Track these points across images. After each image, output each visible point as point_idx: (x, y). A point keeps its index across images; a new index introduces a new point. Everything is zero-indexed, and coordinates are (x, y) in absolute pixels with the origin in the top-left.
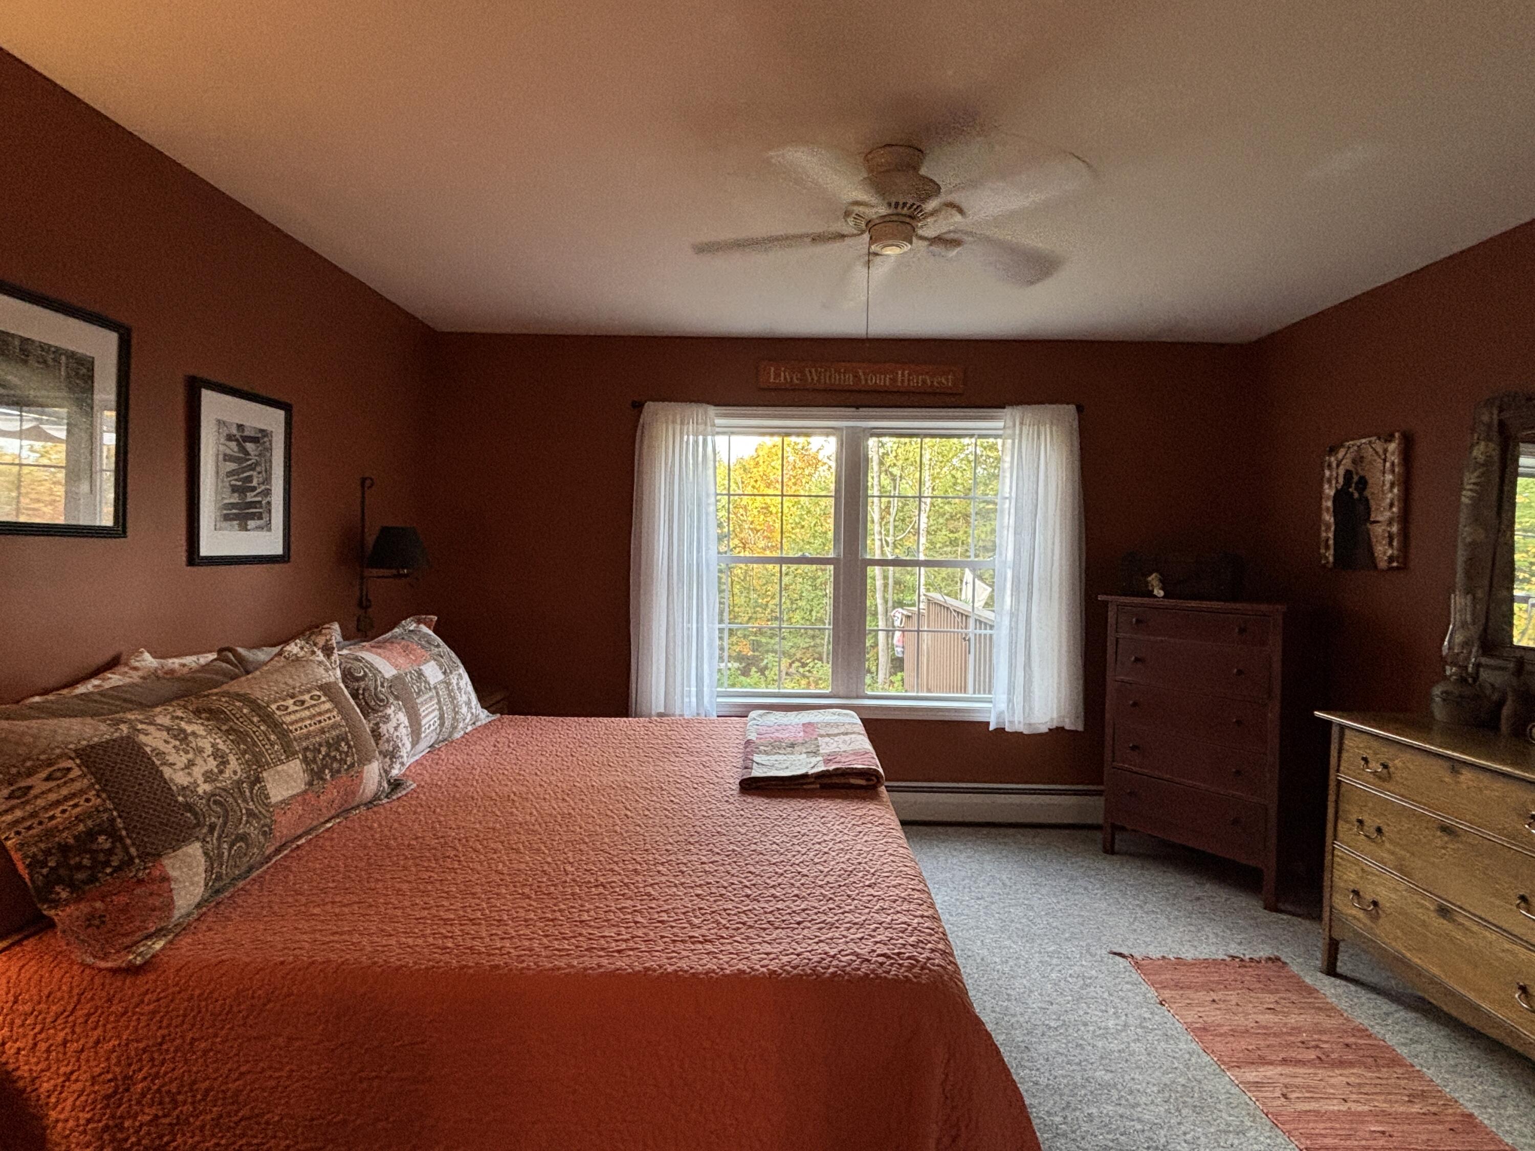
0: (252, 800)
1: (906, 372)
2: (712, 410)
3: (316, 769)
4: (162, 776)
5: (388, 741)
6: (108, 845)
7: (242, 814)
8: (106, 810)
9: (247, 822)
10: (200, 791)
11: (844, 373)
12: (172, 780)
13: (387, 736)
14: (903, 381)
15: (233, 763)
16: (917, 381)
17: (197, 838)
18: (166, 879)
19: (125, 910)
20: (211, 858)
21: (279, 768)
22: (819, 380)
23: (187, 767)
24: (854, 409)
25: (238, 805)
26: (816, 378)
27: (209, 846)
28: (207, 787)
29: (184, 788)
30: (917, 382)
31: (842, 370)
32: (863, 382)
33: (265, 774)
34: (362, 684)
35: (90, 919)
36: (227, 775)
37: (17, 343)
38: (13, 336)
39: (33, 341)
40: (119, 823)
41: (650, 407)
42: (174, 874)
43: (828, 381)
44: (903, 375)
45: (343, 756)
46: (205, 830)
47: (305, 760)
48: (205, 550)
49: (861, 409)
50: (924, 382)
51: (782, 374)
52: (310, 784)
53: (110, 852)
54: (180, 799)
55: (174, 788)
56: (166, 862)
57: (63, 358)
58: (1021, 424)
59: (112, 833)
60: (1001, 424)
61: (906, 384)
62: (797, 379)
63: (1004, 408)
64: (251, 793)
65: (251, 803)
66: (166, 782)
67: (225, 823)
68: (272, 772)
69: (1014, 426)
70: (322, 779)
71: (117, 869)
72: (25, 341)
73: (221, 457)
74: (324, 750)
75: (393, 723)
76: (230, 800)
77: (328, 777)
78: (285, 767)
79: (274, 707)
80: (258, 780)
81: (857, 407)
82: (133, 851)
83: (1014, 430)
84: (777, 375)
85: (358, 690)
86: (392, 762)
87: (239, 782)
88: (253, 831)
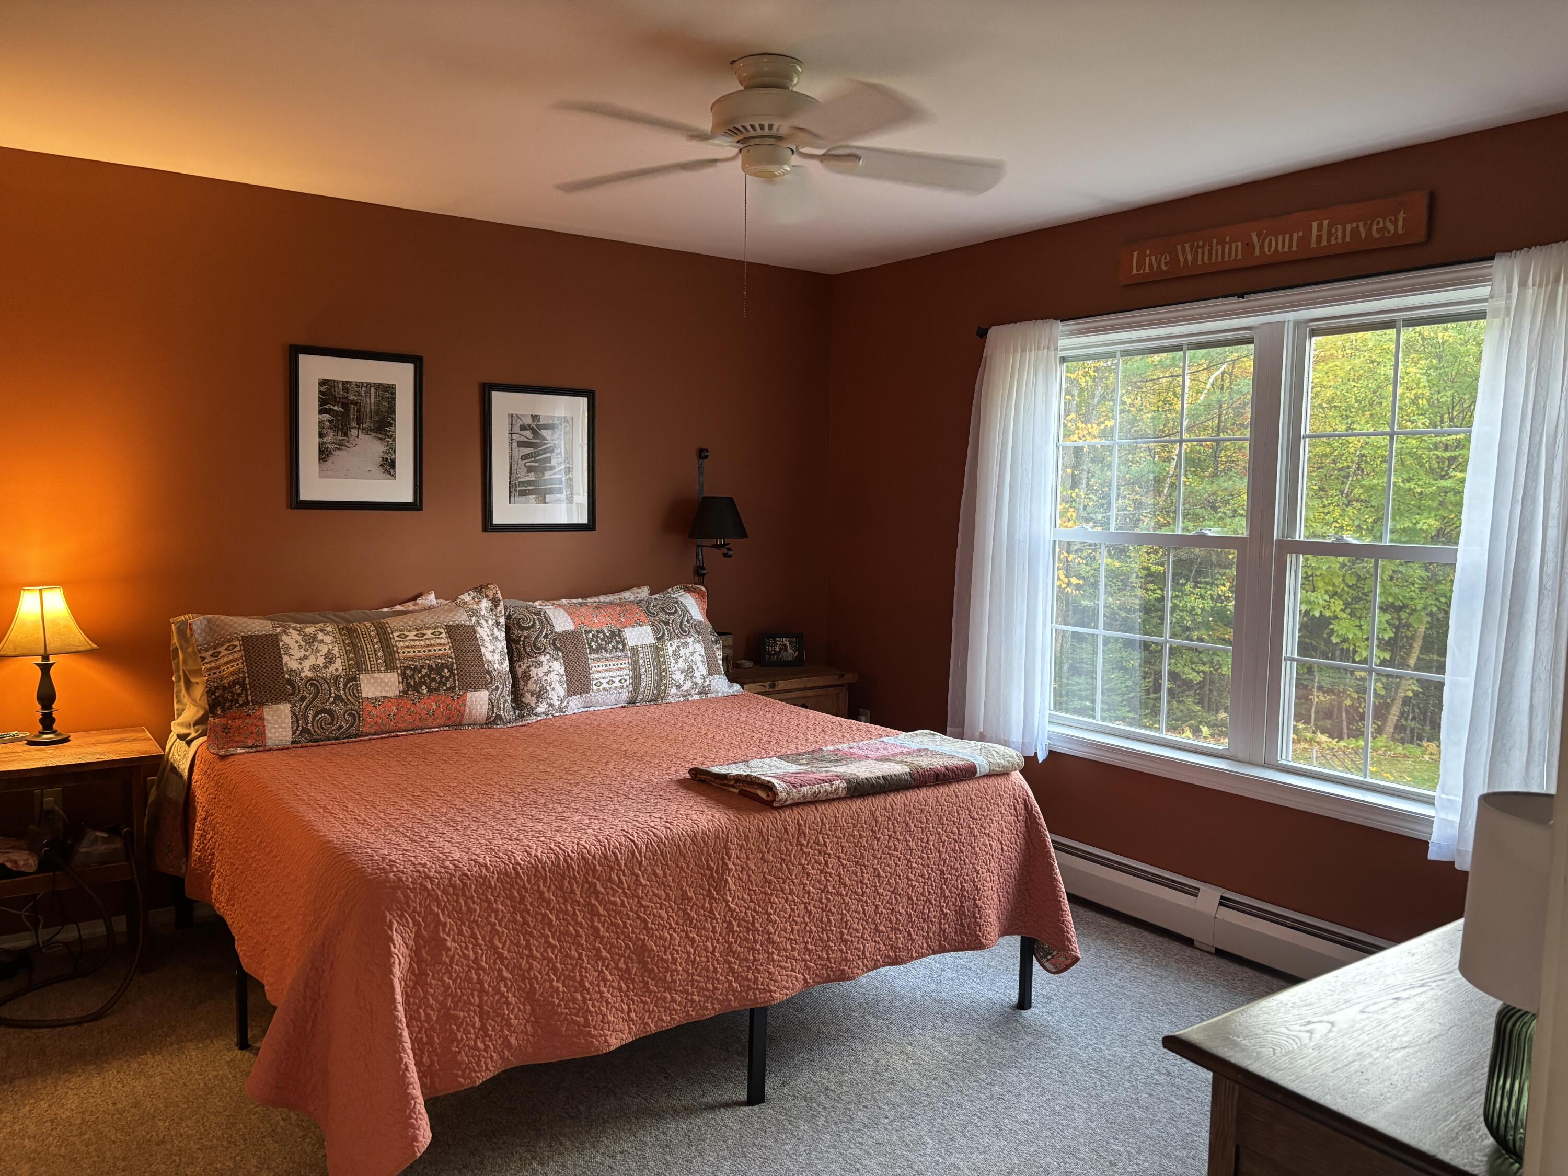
0: (344, 690)
1: (1326, 222)
2: (1060, 327)
3: (412, 683)
4: (281, 661)
5: (536, 682)
6: (239, 691)
7: (330, 696)
8: (243, 672)
9: (333, 703)
10: (303, 675)
11: (1230, 243)
12: (286, 664)
13: (536, 678)
14: (1319, 238)
15: (338, 664)
16: (1341, 236)
17: (290, 702)
18: (262, 719)
19: (239, 728)
20: (296, 716)
21: (376, 675)
22: (1195, 259)
23: (301, 659)
24: (1235, 299)
25: (330, 690)
26: (1190, 258)
27: (297, 709)
28: (310, 674)
29: (292, 670)
30: (1344, 237)
31: (1228, 239)
32: (1257, 252)
33: (361, 677)
34: (525, 633)
35: (225, 728)
36: (330, 670)
37: (340, 385)
38: (337, 382)
39: (351, 382)
40: (247, 681)
41: (993, 332)
42: (266, 717)
43: (1206, 261)
44: (1320, 228)
45: (444, 680)
46: (297, 698)
47: (403, 675)
48: (497, 519)
49: (1247, 298)
50: (1355, 232)
51: (1147, 259)
52: (405, 692)
53: (239, 695)
54: (287, 676)
55: (285, 669)
56: (266, 709)
57: (373, 389)
58: (1523, 284)
59: (243, 686)
60: (1483, 291)
61: (1324, 243)
62: (1166, 264)
63: (1492, 258)
64: (345, 685)
65: (342, 692)
66: (281, 665)
67: (314, 699)
68: (368, 676)
69: (1509, 290)
70: (418, 692)
71: (241, 706)
72: (345, 383)
73: (515, 444)
74: (424, 672)
75: (545, 668)
76: (325, 686)
77: (425, 691)
78: (382, 675)
79: (395, 634)
80: (355, 679)
81: (1242, 296)
82: (250, 698)
83: (1509, 298)
84: (1141, 263)
85: (520, 637)
86: (538, 701)
87: (337, 678)
88: (339, 709)
